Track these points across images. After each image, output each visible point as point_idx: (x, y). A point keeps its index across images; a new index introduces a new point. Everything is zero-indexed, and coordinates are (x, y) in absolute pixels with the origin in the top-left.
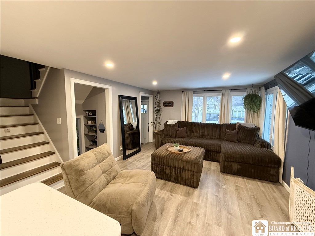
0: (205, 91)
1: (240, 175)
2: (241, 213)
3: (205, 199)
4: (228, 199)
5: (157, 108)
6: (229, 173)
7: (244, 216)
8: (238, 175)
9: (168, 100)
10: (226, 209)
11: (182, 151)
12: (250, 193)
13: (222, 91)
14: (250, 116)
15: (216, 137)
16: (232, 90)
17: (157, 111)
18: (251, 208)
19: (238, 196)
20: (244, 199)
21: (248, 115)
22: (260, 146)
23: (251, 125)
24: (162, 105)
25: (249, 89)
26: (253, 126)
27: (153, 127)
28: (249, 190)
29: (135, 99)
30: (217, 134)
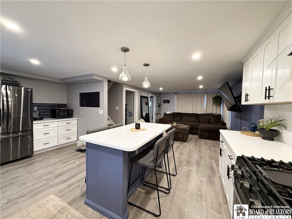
0: (190, 93)
1: (209, 139)
5: (159, 104)
6: (203, 138)
9: (166, 99)
11: (178, 125)
17: (159, 106)
24: (162, 102)
27: (156, 117)
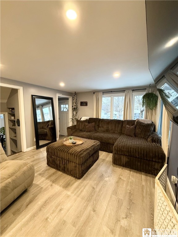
0: (112, 92)
1: (128, 168)
2: (106, 211)
3: (80, 191)
4: (102, 194)
5: (74, 107)
6: (119, 165)
7: (107, 215)
8: (126, 167)
9: (84, 100)
10: (93, 205)
11: (75, 143)
12: (129, 187)
13: (125, 92)
14: (149, 113)
15: (118, 131)
16: (134, 90)
18: (120, 206)
19: (114, 190)
20: (119, 193)
21: (148, 112)
22: (151, 141)
23: (148, 122)
24: (79, 104)
25: (148, 89)
26: (150, 122)
28: (129, 184)
29: (51, 99)
30: (119, 129)
